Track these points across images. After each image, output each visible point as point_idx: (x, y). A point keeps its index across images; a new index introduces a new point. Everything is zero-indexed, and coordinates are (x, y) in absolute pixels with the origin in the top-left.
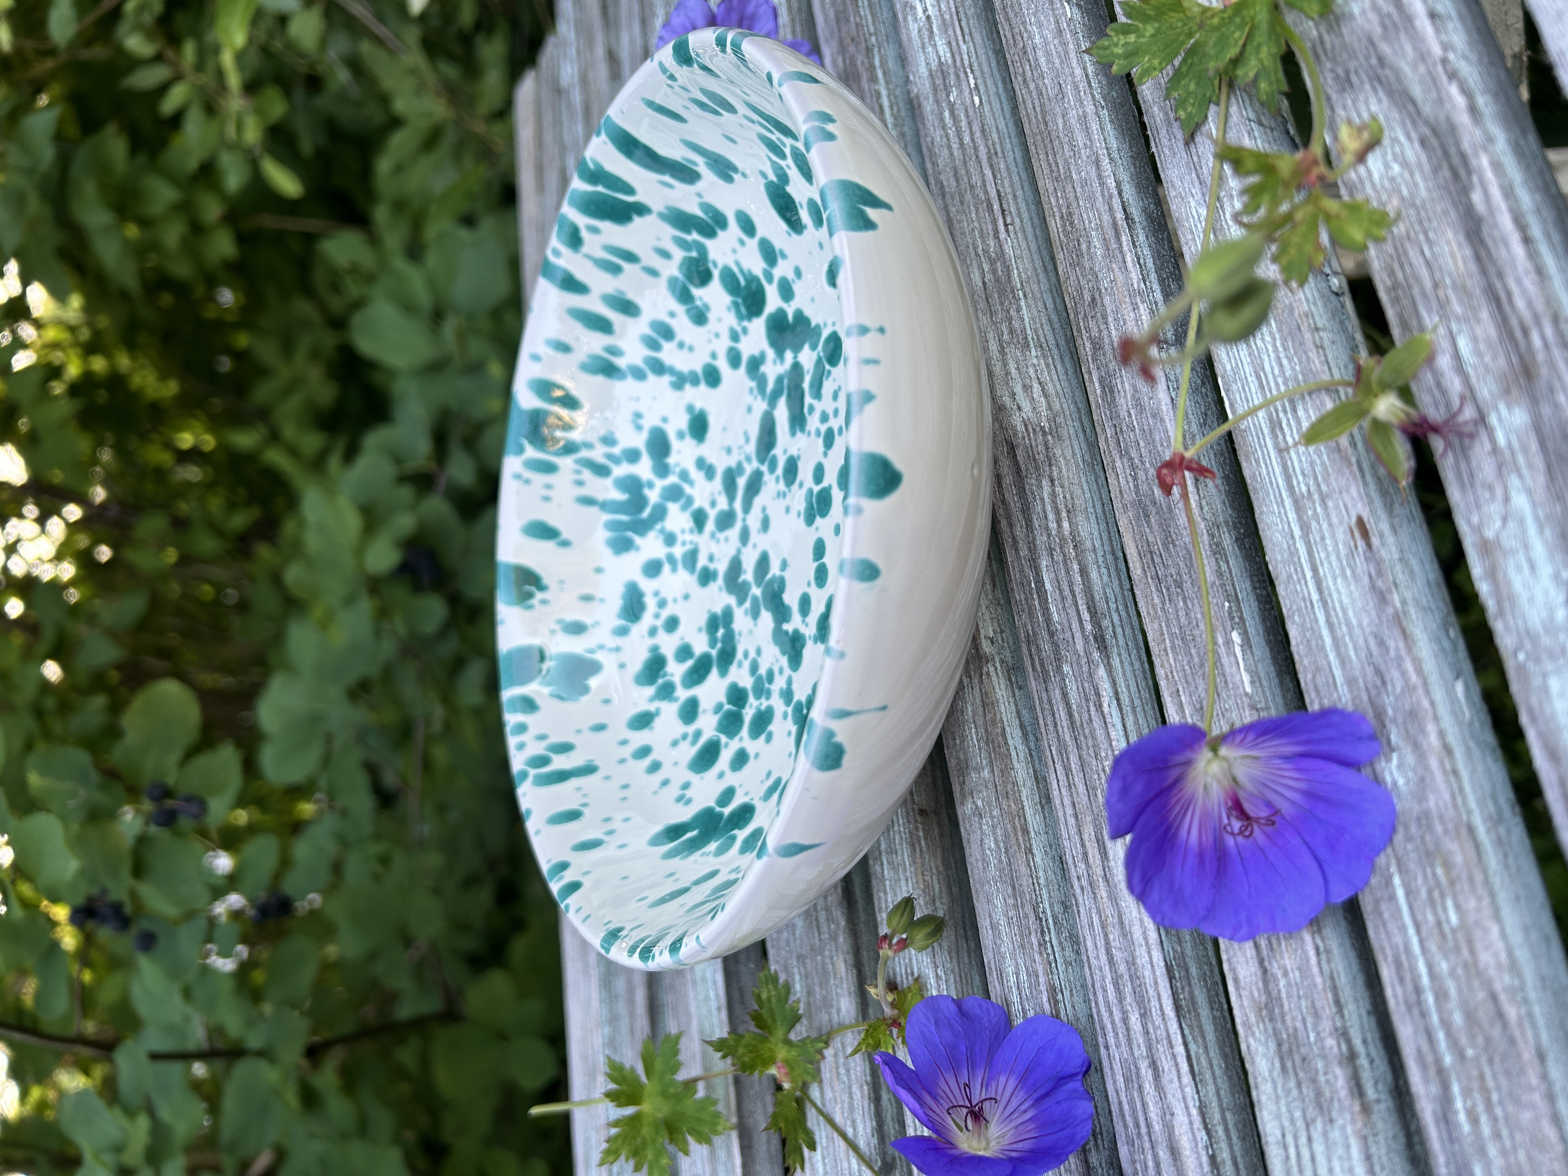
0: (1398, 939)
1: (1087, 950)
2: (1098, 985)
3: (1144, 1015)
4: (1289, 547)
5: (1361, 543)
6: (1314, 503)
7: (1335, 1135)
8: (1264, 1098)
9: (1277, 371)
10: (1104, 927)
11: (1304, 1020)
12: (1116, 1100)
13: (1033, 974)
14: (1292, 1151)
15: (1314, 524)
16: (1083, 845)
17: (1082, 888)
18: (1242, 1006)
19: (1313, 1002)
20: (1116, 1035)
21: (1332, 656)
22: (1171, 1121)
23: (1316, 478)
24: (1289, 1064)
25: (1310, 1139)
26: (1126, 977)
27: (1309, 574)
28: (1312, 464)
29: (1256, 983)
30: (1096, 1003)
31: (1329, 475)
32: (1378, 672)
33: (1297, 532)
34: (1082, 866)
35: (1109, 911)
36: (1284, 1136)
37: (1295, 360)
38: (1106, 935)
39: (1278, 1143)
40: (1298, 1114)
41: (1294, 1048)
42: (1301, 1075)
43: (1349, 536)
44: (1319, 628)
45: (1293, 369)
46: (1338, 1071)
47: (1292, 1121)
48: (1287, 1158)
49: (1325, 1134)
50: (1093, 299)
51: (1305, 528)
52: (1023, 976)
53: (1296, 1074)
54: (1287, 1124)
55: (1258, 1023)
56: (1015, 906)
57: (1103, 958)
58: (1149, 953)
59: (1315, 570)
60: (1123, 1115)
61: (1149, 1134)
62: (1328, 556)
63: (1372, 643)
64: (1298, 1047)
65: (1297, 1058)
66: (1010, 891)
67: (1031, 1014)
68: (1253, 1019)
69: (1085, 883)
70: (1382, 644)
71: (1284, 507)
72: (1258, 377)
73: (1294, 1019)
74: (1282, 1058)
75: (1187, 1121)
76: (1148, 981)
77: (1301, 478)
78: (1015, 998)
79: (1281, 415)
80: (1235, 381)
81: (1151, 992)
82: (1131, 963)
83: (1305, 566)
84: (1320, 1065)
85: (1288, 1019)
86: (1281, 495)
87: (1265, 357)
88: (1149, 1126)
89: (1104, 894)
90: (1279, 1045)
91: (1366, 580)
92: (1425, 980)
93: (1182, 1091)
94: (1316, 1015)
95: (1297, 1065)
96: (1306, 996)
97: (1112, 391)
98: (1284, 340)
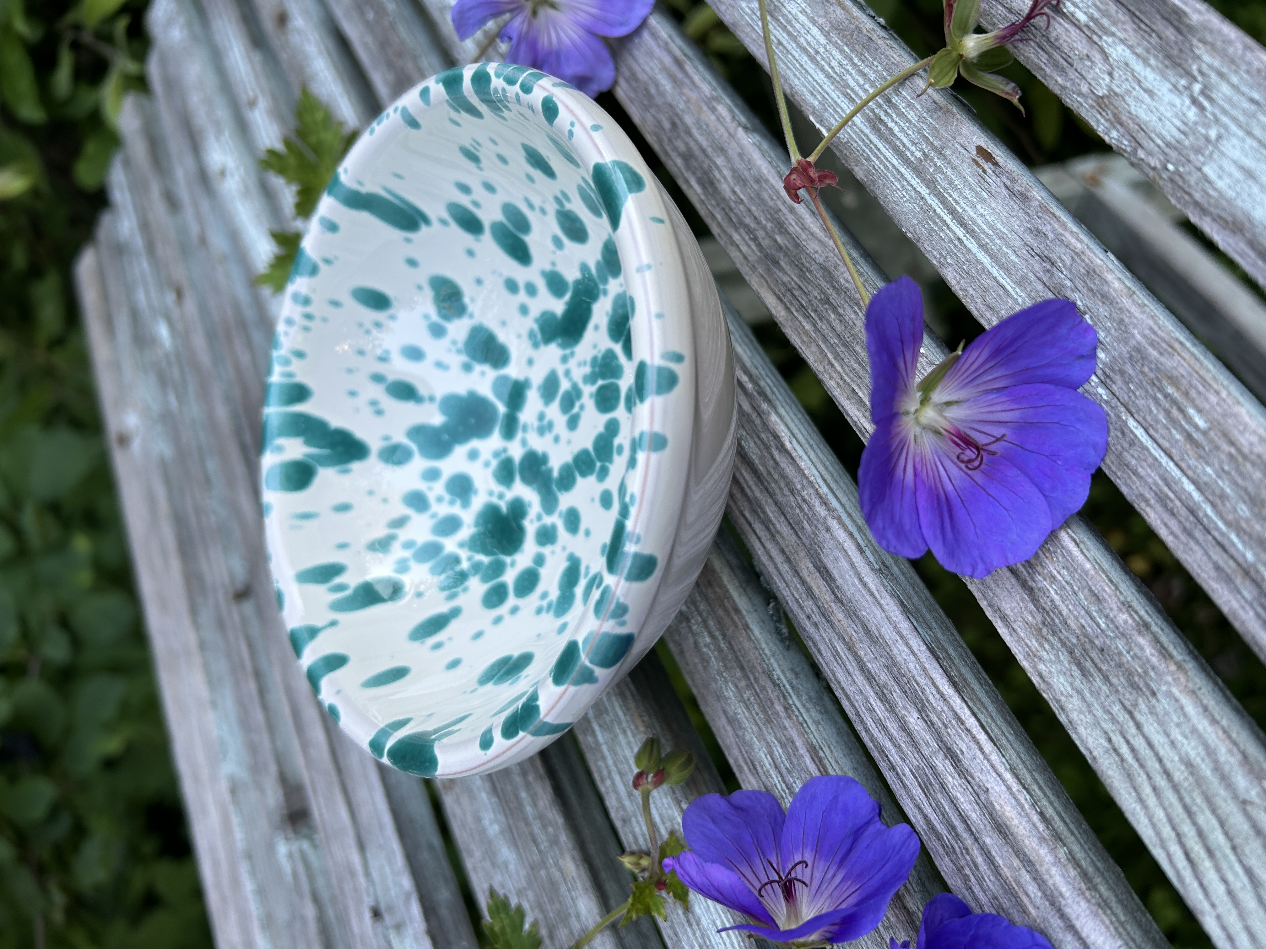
0: (1154, 477)
1: (839, 683)
2: (862, 710)
3: (922, 709)
4: (922, 209)
5: (987, 166)
6: (932, 160)
7: (1163, 704)
8: (1074, 716)
9: (861, 81)
10: (850, 648)
11: (1088, 613)
12: (919, 817)
13: (788, 744)
14: (1125, 750)
15: (938, 176)
16: (803, 582)
17: (816, 625)
18: (1020, 639)
19: (1091, 590)
20: (898, 747)
21: (994, 271)
22: (988, 799)
23: (927, 140)
24: (1088, 665)
25: (1138, 726)
26: (891, 682)
27: (948, 218)
28: (919, 131)
29: (1026, 607)
30: (867, 730)
31: (938, 132)
32: (1044, 258)
33: (924, 191)
34: (809, 605)
35: (852, 630)
36: (1110, 740)
37: (876, 63)
38: (856, 656)
39: (1107, 751)
40: (1116, 709)
41: (1088, 646)
42: (1104, 668)
43: (975, 167)
44: (975, 255)
45: (876, 72)
46: (1141, 640)
47: (1114, 720)
48: (1123, 760)
49: (1152, 711)
50: (674, 124)
51: (931, 184)
52: (778, 751)
53: (1100, 670)
54: (1107, 726)
55: (1041, 645)
56: (750, 686)
57: (860, 679)
58: (907, 644)
59: (952, 212)
60: (931, 827)
61: (968, 828)
62: (961, 194)
63: (1029, 238)
64: (1092, 642)
65: (1094, 654)
66: (739, 674)
67: (798, 786)
68: (1034, 644)
69: (816, 618)
70: (1038, 233)
71: (906, 179)
72: (846, 95)
73: (1076, 618)
74: (1079, 665)
75: (1004, 788)
76: (915, 672)
77: (913, 148)
78: (776, 779)
79: (877, 111)
80: (826, 110)
81: (923, 681)
82: (892, 666)
83: (942, 214)
84: (1120, 644)
85: (1072, 623)
86: (899, 172)
87: (848, 77)
88: (964, 820)
89: (840, 616)
90: (1071, 653)
91: (1005, 192)
92: (1196, 495)
93: (988, 760)
94: (1098, 599)
95: (1097, 661)
96: (1081, 588)
97: (712, 183)
98: (860, 56)
